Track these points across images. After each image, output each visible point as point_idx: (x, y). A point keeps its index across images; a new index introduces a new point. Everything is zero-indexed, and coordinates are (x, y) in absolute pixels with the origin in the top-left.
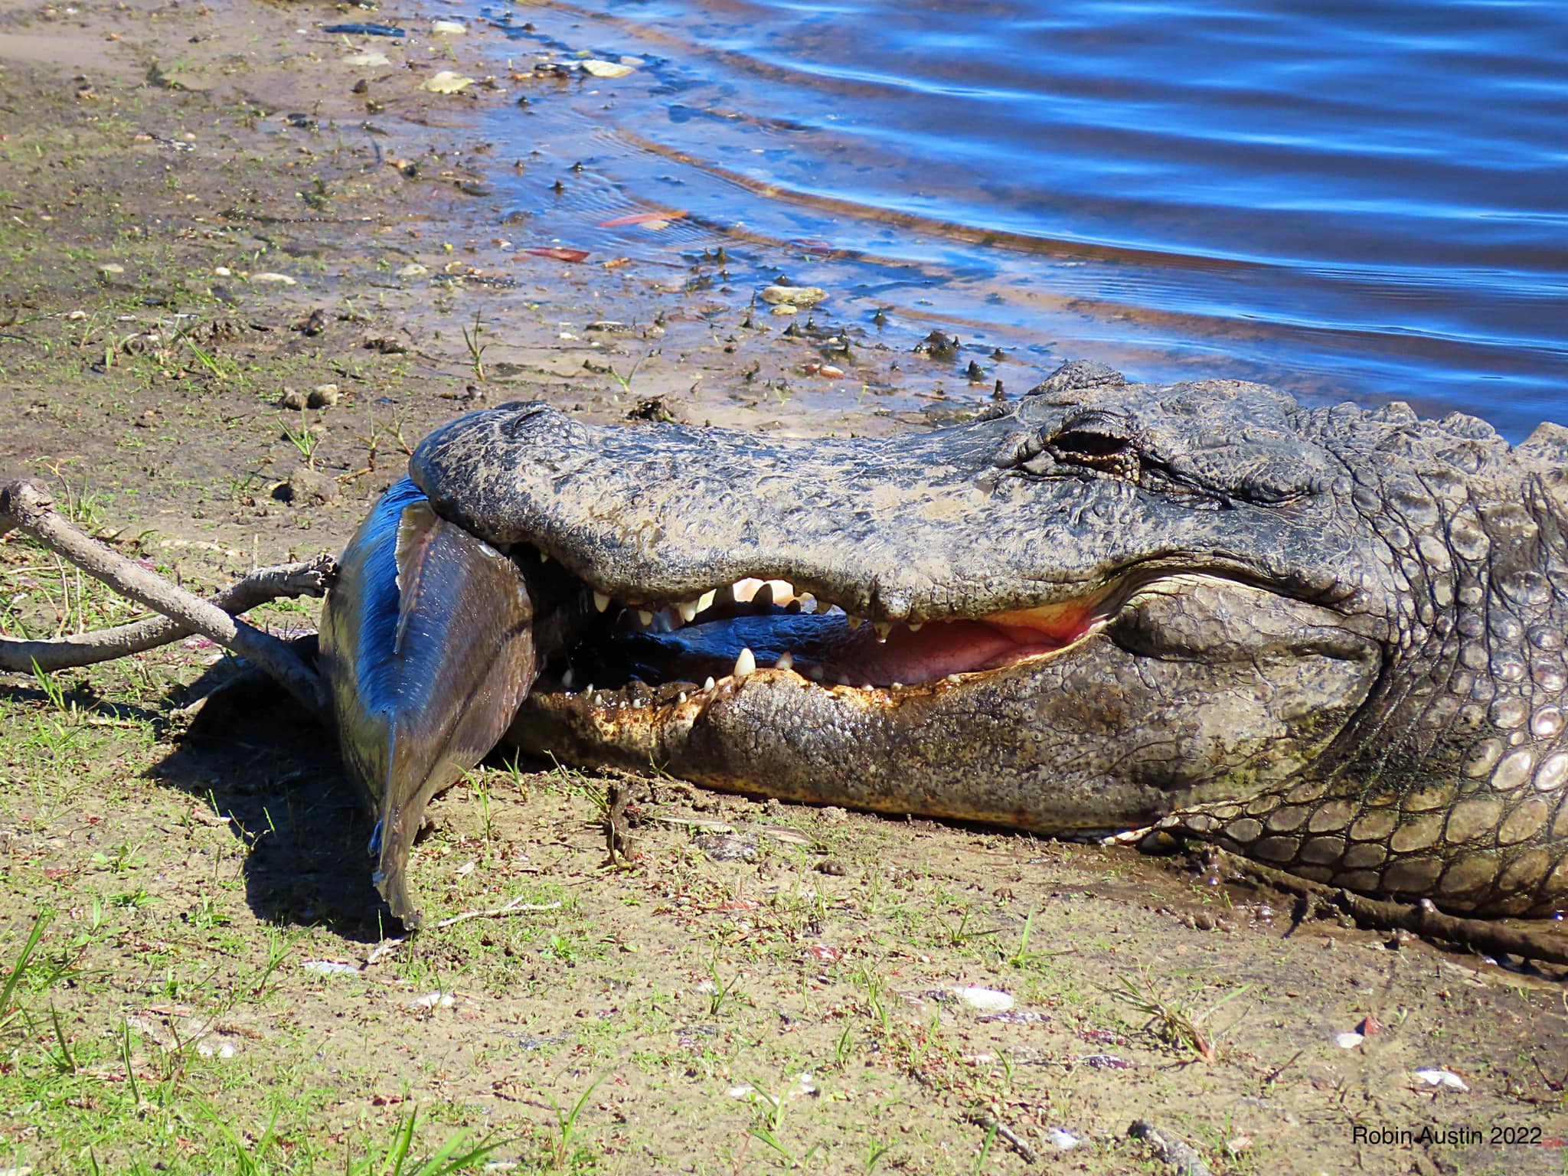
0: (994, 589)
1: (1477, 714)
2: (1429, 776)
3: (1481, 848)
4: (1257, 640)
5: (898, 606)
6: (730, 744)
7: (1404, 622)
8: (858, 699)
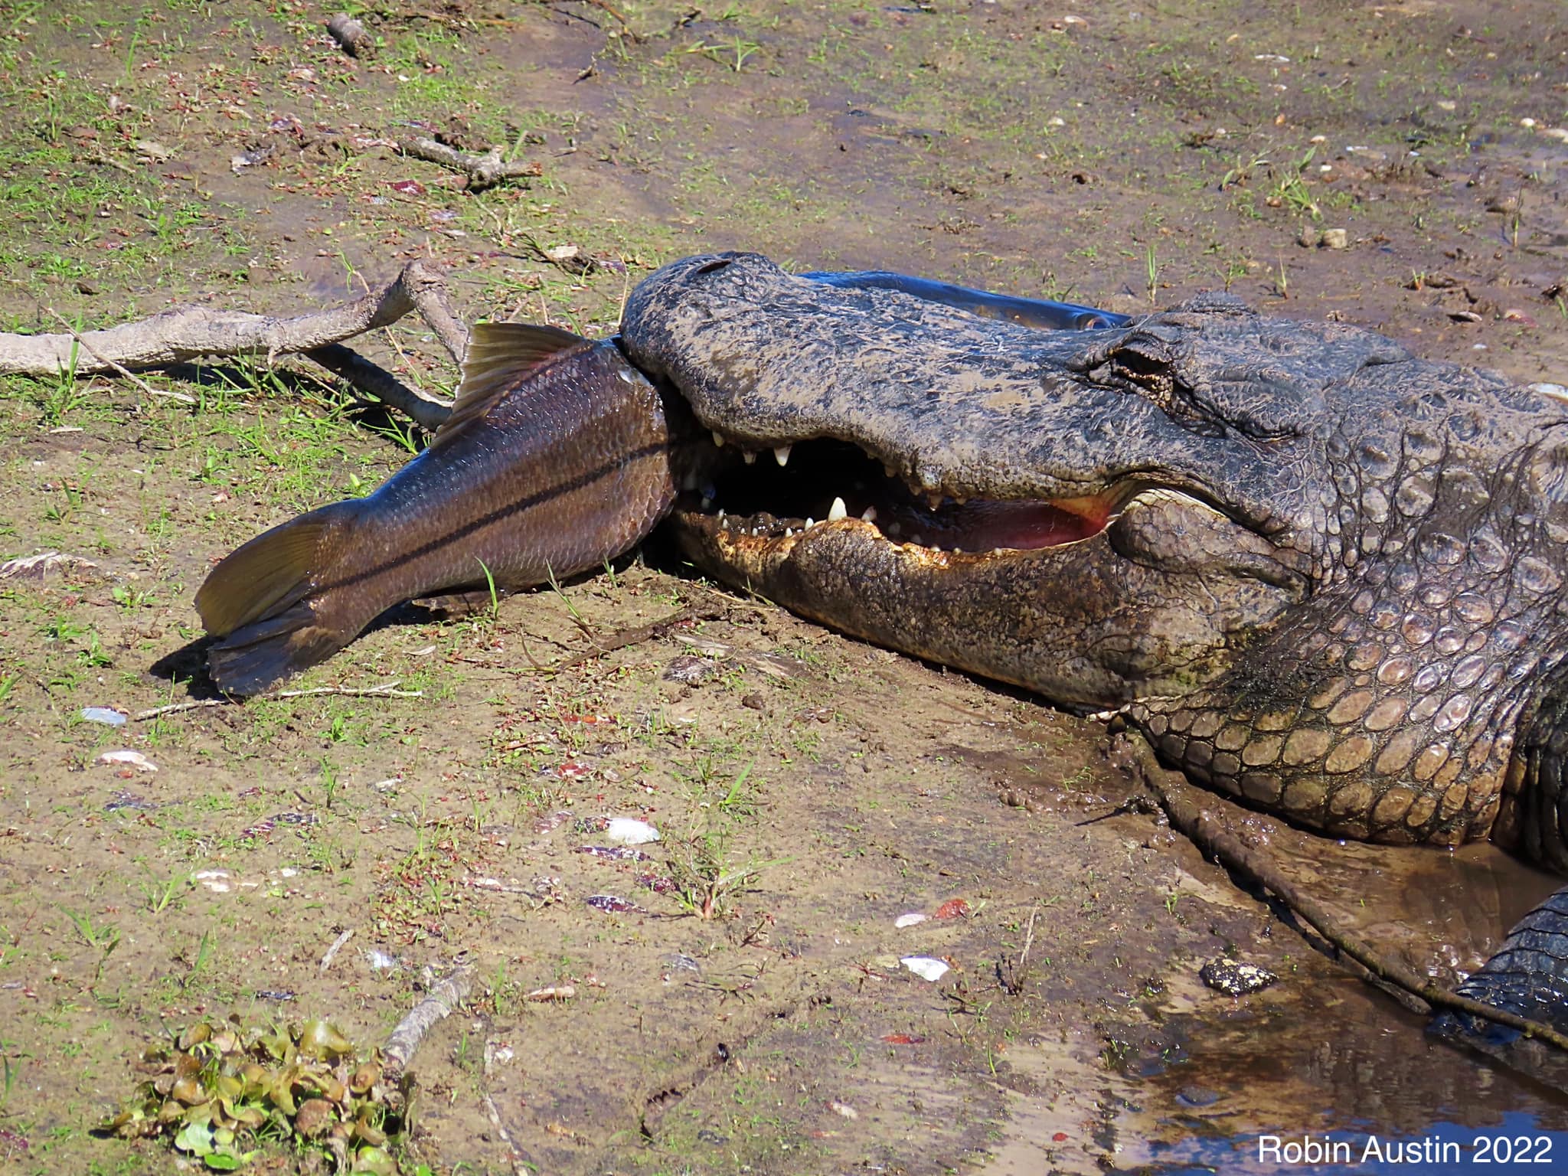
0: (1011, 477)
1: (1337, 652)
2: (1280, 702)
3: (1311, 773)
4: (1201, 557)
5: (929, 480)
6: (806, 579)
7: (1327, 561)
8: (919, 558)
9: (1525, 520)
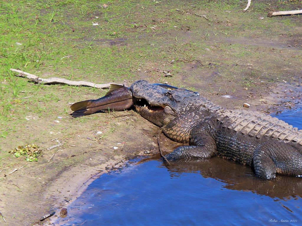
7: (179, 114)
8: (151, 111)
9: (198, 112)
